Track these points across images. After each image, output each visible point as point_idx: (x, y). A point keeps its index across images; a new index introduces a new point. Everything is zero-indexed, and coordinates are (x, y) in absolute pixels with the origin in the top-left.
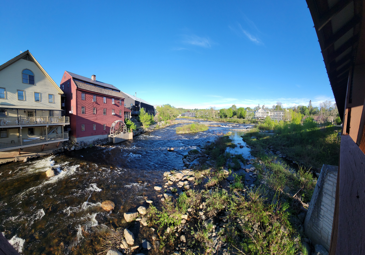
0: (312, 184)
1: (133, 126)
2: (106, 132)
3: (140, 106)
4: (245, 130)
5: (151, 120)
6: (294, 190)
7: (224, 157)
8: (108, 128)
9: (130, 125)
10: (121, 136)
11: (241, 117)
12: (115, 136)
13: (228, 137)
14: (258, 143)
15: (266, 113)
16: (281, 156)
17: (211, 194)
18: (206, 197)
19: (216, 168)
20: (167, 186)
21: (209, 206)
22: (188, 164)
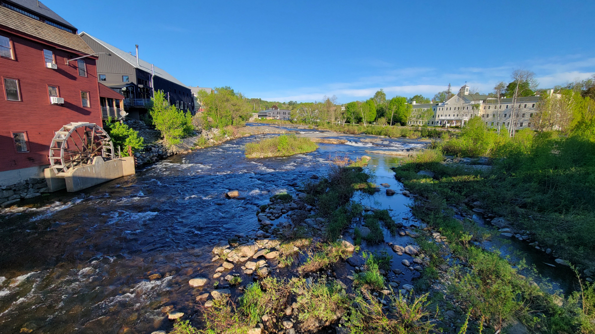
4: (405, 153)
7: (345, 213)
11: (397, 120)
13: (360, 169)
14: (437, 188)
15: (470, 108)
16: (509, 235)
17: (308, 288)
18: (300, 293)
19: (327, 234)
20: (220, 274)
21: (303, 310)
22: (267, 225)
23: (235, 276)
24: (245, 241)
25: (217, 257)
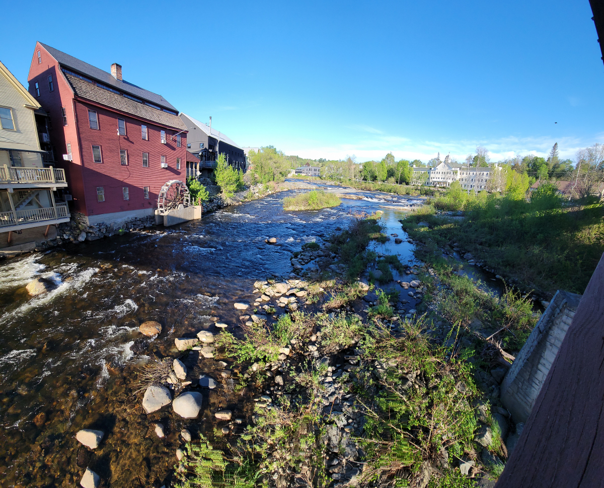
0: (529, 321)
1: (203, 195)
2: (150, 203)
3: (217, 149)
4: (409, 208)
5: (238, 180)
6: (490, 327)
7: (362, 259)
8: (154, 197)
9: (197, 192)
10: (180, 212)
11: (403, 181)
12: (166, 214)
13: (374, 222)
14: (431, 235)
15: (452, 173)
16: (473, 264)
17: (331, 321)
18: (324, 325)
19: (347, 278)
20: (259, 303)
21: (326, 338)
22: (298, 269)
23: (271, 307)
24: (281, 280)
25: (257, 290)
